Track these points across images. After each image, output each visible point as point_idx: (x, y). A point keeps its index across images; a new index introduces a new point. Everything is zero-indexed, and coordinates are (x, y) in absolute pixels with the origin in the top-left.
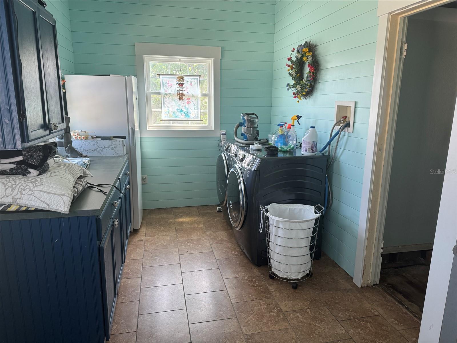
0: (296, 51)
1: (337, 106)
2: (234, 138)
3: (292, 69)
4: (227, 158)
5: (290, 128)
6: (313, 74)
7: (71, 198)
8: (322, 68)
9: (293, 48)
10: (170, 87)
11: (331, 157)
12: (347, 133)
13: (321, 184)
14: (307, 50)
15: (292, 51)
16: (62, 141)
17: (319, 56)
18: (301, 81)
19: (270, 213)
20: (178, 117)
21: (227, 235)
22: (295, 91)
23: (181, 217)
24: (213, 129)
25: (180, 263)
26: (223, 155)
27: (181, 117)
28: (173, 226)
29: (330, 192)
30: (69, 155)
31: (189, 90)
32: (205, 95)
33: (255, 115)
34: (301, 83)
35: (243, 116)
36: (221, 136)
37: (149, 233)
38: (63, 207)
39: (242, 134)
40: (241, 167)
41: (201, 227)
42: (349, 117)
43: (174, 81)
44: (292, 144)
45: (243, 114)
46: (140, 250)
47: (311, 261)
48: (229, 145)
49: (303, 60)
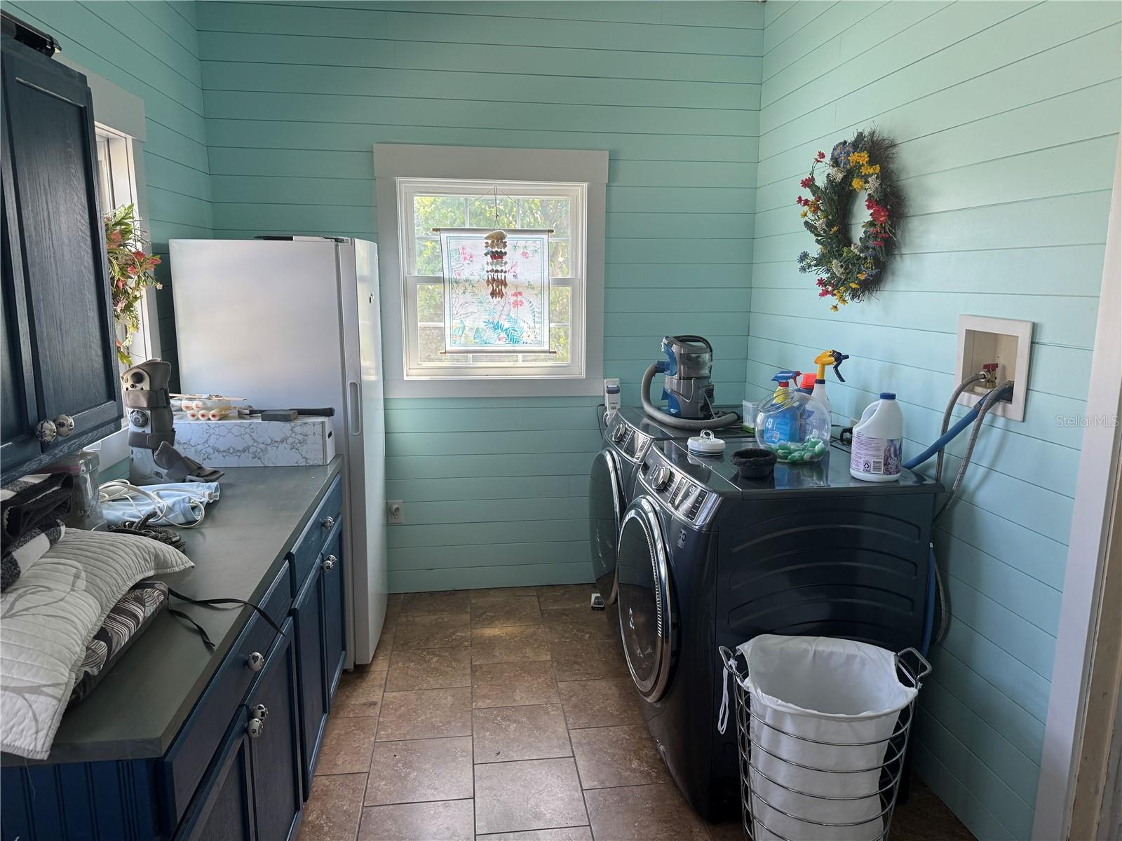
0: (828, 159)
1: (966, 330)
2: (642, 405)
3: (814, 212)
4: (618, 467)
5: (809, 389)
6: (884, 228)
7: (60, 701)
8: (912, 212)
9: (820, 153)
10: (469, 264)
11: (946, 488)
12: (1003, 419)
13: (916, 575)
14: (863, 157)
15: (816, 159)
16: (144, 432)
17: (903, 176)
18: (845, 249)
19: (753, 681)
20: (489, 343)
21: (617, 694)
22: (825, 276)
23: (490, 622)
24: (583, 376)
25: (474, 798)
26: (608, 458)
27: (498, 342)
28: (464, 653)
29: (942, 598)
30: (164, 471)
31: (518, 270)
32: (563, 282)
33: (704, 340)
34: (845, 254)
35: (669, 345)
36: (607, 395)
37: (396, 678)
38: (31, 735)
39: (665, 395)
40: (657, 508)
41: (545, 662)
42: (1004, 367)
43: (478, 245)
44: (817, 439)
45: (667, 337)
46: (363, 739)
47: (885, 817)
48: (626, 429)
49: (851, 185)
